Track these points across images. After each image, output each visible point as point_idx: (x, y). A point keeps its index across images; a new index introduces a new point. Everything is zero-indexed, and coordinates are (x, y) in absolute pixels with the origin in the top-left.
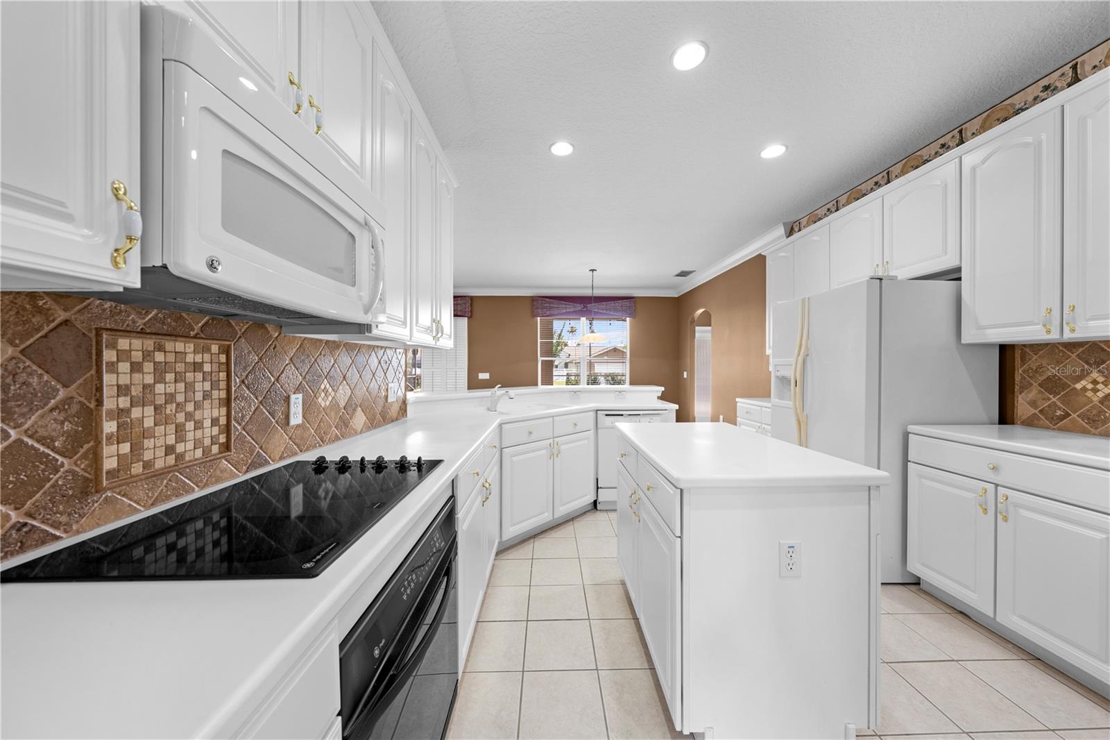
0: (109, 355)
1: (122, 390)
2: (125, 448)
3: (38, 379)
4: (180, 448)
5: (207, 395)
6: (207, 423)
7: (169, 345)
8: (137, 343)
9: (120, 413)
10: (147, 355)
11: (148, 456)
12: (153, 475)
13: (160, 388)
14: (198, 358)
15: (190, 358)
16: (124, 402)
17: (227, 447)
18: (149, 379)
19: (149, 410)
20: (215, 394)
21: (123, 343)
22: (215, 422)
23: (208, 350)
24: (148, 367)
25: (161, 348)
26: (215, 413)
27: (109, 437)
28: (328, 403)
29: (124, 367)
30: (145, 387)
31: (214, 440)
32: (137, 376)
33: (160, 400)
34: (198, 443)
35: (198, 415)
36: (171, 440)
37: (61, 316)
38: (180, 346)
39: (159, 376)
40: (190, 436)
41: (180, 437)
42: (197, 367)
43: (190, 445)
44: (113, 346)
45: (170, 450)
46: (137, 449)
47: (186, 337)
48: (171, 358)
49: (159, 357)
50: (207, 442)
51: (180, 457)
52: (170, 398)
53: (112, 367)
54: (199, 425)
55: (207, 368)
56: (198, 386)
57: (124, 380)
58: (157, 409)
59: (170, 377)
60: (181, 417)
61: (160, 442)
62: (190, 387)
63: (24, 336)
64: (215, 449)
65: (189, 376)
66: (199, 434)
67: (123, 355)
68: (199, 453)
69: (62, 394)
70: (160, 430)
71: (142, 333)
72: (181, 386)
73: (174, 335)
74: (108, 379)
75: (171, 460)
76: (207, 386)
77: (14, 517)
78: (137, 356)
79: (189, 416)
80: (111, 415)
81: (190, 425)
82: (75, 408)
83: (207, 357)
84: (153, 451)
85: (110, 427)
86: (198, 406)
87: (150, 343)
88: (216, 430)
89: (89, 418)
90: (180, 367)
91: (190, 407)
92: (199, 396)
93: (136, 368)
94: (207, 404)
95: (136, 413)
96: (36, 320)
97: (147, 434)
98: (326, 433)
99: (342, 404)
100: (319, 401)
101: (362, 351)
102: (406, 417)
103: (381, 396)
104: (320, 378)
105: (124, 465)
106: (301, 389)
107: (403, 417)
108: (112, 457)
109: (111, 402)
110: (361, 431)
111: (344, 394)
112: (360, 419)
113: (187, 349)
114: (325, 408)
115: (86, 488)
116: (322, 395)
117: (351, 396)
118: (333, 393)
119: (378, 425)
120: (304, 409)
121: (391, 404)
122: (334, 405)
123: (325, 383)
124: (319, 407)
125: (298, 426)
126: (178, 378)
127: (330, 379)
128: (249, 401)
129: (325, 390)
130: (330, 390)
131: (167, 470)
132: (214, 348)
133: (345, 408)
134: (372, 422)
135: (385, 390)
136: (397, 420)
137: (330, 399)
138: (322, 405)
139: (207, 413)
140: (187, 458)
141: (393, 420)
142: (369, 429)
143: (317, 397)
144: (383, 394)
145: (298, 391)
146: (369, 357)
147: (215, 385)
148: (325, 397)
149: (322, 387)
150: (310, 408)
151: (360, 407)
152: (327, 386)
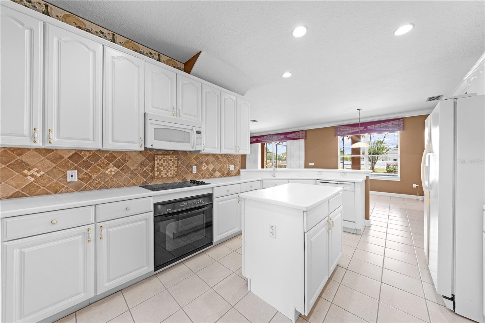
0: (156, 158)
1: (158, 164)
2: (158, 173)
3: (147, 162)
4: (167, 174)
5: (173, 165)
6: (173, 170)
7: (166, 156)
8: (160, 156)
9: (158, 167)
10: (162, 158)
11: (162, 175)
12: (163, 178)
13: (164, 164)
14: (171, 159)
15: (169, 159)
16: (158, 166)
17: (177, 175)
18: (162, 162)
19: (162, 167)
20: (174, 165)
21: (158, 156)
22: (174, 170)
23: (173, 157)
24: (162, 160)
25: (164, 157)
26: (174, 169)
27: (156, 171)
29: (158, 160)
30: (162, 163)
31: (174, 174)
32: (160, 162)
33: (164, 166)
34: (171, 174)
35: (171, 169)
36: (166, 173)
37: (150, 153)
38: (168, 157)
39: (164, 161)
40: (169, 172)
41: (168, 172)
42: (171, 160)
43: (169, 174)
44: (157, 157)
45: (166, 174)
46: (160, 173)
47: (169, 155)
48: (166, 159)
49: (164, 158)
50: (173, 174)
51: (167, 176)
52: (166, 165)
53: (157, 160)
54: (171, 171)
55: (173, 160)
56: (171, 164)
57: (158, 162)
58: (163, 167)
59: (166, 162)
60: (168, 169)
61: (164, 173)
62: (169, 164)
63: (146, 156)
64: (174, 175)
65: (169, 162)
66: (171, 172)
67: (158, 158)
68: (171, 176)
69: (150, 164)
70: (164, 171)
71: (161, 155)
72: (168, 164)
73: (166, 155)
74: (156, 162)
75: (166, 176)
76: (173, 164)
77: (145, 180)
78: (160, 158)
79: (169, 169)
80: (156, 167)
81: (169, 170)
82: (152, 166)
83: (173, 158)
84: (163, 174)
85: (156, 169)
86: (171, 167)
87: (162, 156)
88: (174, 172)
89: (153, 167)
90: (168, 160)
91: (169, 167)
92: (171, 165)
93: (160, 160)
94: (173, 167)
95: (160, 167)
96: (147, 154)
97: (162, 171)
98: (205, 176)
99: (211, 169)
100: (202, 168)
101: (219, 156)
102: (240, 175)
103: (227, 168)
104: (202, 163)
105: (158, 175)
106: (196, 165)
107: (239, 175)
108: (156, 174)
109: (156, 165)
110: (218, 177)
111: (211, 167)
112: (217, 174)
113: (169, 157)
114: (204, 170)
115: (153, 178)
116: (203, 167)
117: (214, 168)
118: (207, 167)
119: (226, 176)
120: (197, 170)
121: (232, 171)
122: (208, 169)
123: (204, 164)
124: (202, 170)
125: (195, 173)
126: (167, 162)
127: (206, 163)
128: (182, 167)
129: (204, 166)
130: (206, 166)
131: (165, 178)
132: (174, 157)
133: (212, 170)
134: (223, 175)
135: (229, 167)
136: (235, 176)
137: (206, 168)
138: (203, 169)
139: (173, 169)
140: (169, 176)
141: (233, 176)
142: (222, 177)
143: (201, 167)
144: (228, 168)
145: (195, 165)
146: (222, 158)
147: (174, 164)
148: (204, 167)
149: (203, 165)
150: (199, 170)
151: (218, 170)
152: (205, 165)
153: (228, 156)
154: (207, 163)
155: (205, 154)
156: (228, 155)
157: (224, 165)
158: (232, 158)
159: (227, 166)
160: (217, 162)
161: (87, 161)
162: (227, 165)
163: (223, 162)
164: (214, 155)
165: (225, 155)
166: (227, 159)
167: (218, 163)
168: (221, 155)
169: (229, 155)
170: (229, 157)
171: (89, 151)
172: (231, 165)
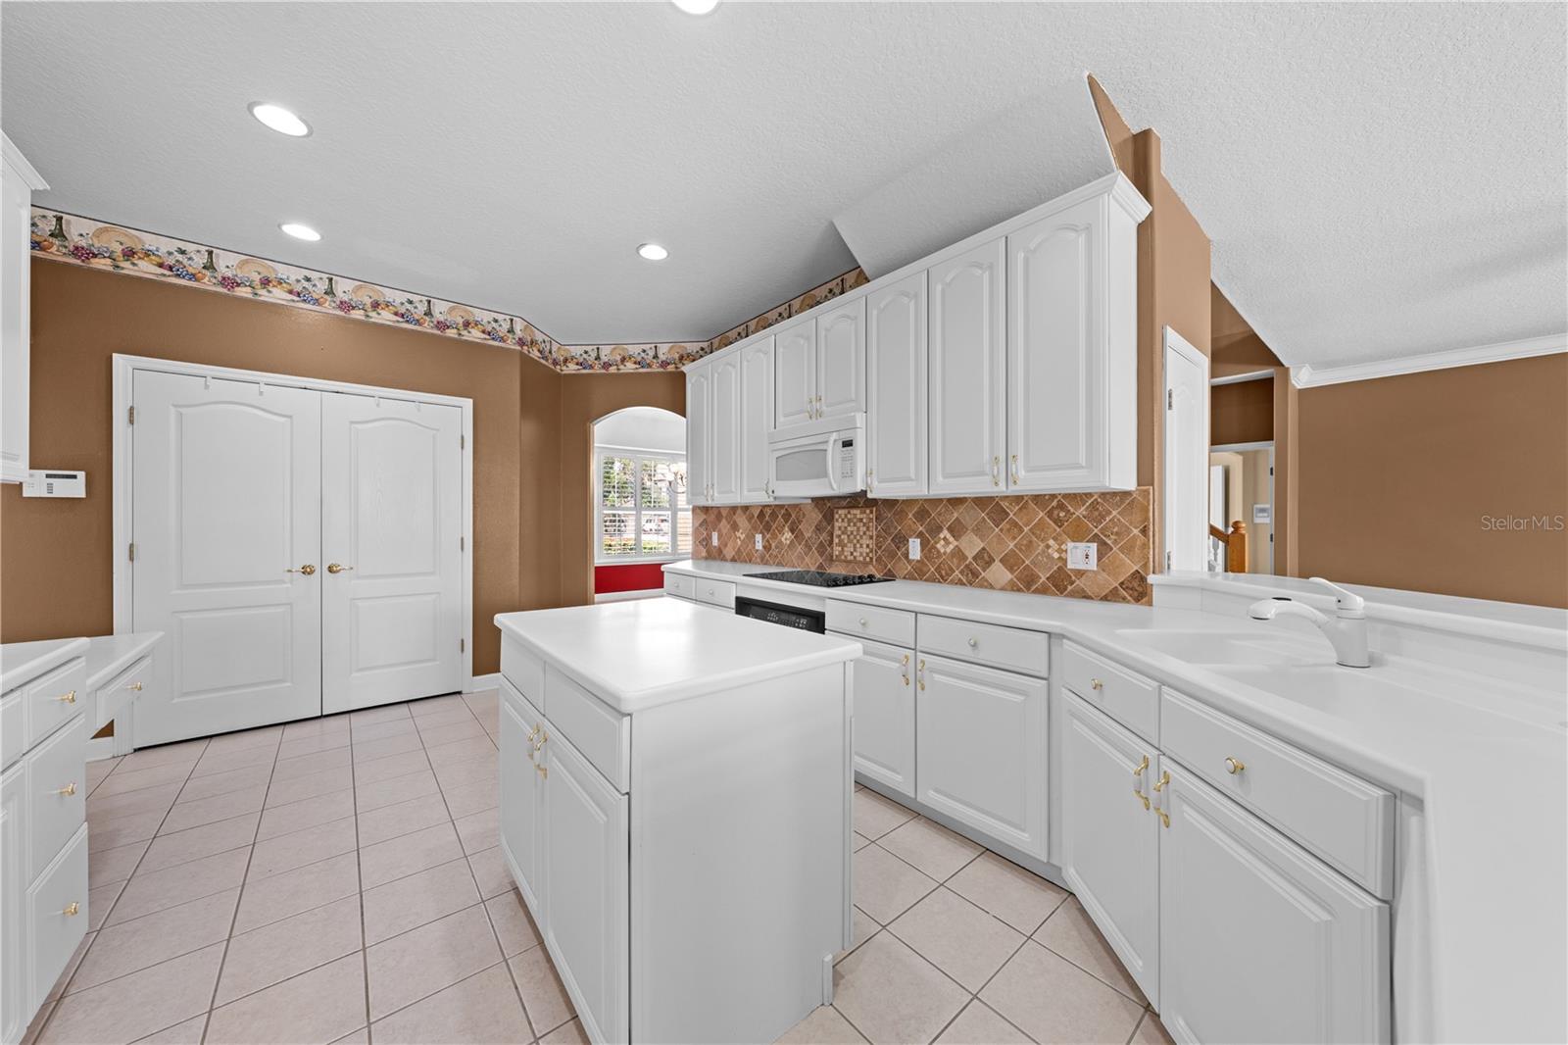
0: (837, 516)
1: (840, 528)
2: (840, 549)
3: (825, 523)
4: (855, 554)
5: (865, 533)
6: (865, 546)
7: (852, 512)
8: (843, 511)
9: (839, 537)
10: (846, 516)
11: (846, 554)
12: (847, 562)
13: (849, 528)
14: (862, 516)
15: (858, 517)
16: (840, 533)
17: (871, 559)
18: (846, 525)
19: (846, 537)
20: (868, 533)
21: (840, 512)
22: (868, 546)
23: (865, 512)
24: (846, 520)
25: (849, 513)
26: (868, 542)
27: (836, 544)
28: (948, 550)
29: (840, 520)
30: (845, 527)
31: (868, 555)
32: (843, 523)
33: (849, 533)
34: (861, 554)
35: (861, 542)
36: (852, 550)
37: (829, 505)
38: (855, 512)
39: (849, 521)
40: (858, 550)
41: (855, 549)
42: (861, 520)
43: (858, 554)
44: (837, 513)
45: (852, 554)
46: (843, 550)
47: (857, 507)
48: (852, 516)
49: (849, 516)
50: (865, 555)
51: (855, 557)
52: (852, 533)
53: (837, 520)
54: (861, 546)
55: (864, 521)
56: (861, 529)
57: (840, 525)
58: (848, 536)
59: (852, 524)
60: (855, 541)
61: (849, 550)
62: (858, 529)
63: (822, 512)
64: (868, 559)
65: (858, 524)
66: (861, 550)
67: (840, 516)
68: (861, 559)
69: (828, 528)
70: (849, 545)
71: (844, 508)
72: (855, 528)
73: (853, 507)
74: (837, 524)
75: (852, 558)
76: (865, 529)
77: (821, 561)
78: (843, 516)
79: (858, 541)
80: (837, 536)
81: (858, 546)
82: (830, 533)
83: (865, 515)
84: (847, 552)
85: (836, 540)
86: (861, 537)
87: (846, 511)
88: (868, 550)
89: (832, 536)
90: (855, 520)
91: (858, 537)
92: (861, 533)
93: (843, 520)
94: (864, 537)
95: (843, 537)
96: (824, 507)
97: (846, 546)
98: (948, 575)
99: (970, 554)
100: (938, 546)
101: (1005, 504)
102: (1150, 603)
103: (1050, 557)
104: (940, 529)
105: (840, 555)
106: (920, 535)
107: (1137, 600)
108: (837, 550)
109: (837, 532)
110: (1003, 589)
111: (971, 545)
112: (999, 573)
113: (857, 512)
114: (945, 553)
115: (831, 559)
116: (942, 542)
117: (984, 549)
118: (956, 543)
119: (1043, 591)
120: (922, 550)
121: (1080, 573)
122: (958, 553)
123: (945, 533)
124: (938, 552)
125: (918, 561)
126: (855, 525)
127: (951, 530)
128: (885, 539)
129: (945, 539)
130: (951, 539)
131: (850, 562)
132: (868, 511)
133: (975, 558)
134: (1026, 583)
135: (1060, 551)
136: (1105, 598)
137: (951, 547)
138: (942, 551)
139: (865, 541)
140: (858, 559)
141: (1087, 597)
142: (1019, 590)
143: (936, 543)
144: (1056, 555)
145: (917, 537)
146: (1020, 509)
147: (868, 529)
148: (946, 544)
149: (942, 536)
150: (930, 551)
151: (1001, 561)
152: (949, 536)
153: (1054, 503)
154: (956, 530)
155: (949, 500)
156: (1053, 496)
157: (1031, 542)
158: (1081, 511)
159: (1048, 547)
160: (997, 530)
161: (768, 522)
162: (1051, 542)
163: (1026, 529)
164: (981, 502)
165: (1038, 499)
166: (1050, 514)
167: (1001, 530)
168: (1018, 499)
169: (1066, 496)
170: (1061, 506)
171: (768, 506)
172: (1070, 545)
